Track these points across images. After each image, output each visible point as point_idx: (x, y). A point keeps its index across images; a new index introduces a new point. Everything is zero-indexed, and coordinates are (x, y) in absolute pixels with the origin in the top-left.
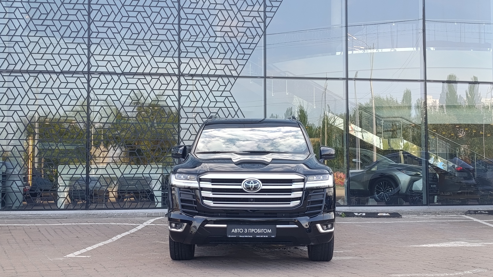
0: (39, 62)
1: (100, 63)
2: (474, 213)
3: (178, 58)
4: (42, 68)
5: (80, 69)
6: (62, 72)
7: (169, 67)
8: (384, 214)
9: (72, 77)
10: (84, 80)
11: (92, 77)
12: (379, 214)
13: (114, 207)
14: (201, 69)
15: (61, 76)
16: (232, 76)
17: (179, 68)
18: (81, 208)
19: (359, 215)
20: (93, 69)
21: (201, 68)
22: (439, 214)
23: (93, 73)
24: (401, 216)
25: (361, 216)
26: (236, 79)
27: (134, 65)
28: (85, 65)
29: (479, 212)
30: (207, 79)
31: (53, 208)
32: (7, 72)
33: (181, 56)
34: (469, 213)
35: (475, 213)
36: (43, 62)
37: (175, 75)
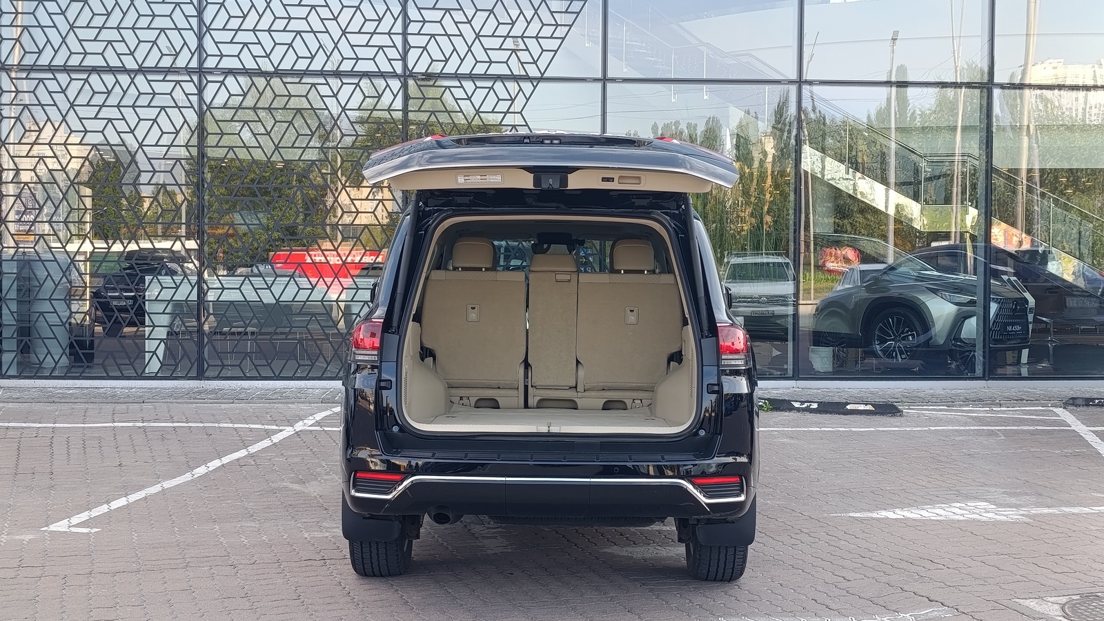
0: (89, 47)
1: (226, 49)
2: (1084, 403)
3: (401, 36)
4: (97, 61)
5: (181, 62)
6: (142, 70)
7: (381, 58)
8: (862, 407)
9: (164, 80)
10: (190, 88)
11: (208, 82)
12: (848, 407)
13: (259, 374)
14: (455, 61)
15: (140, 79)
16: (527, 78)
17: (404, 58)
18: (187, 374)
19: (804, 406)
20: (210, 63)
21: (455, 58)
22: (1001, 406)
23: (211, 71)
24: (899, 411)
25: (808, 410)
26: (535, 84)
27: (303, 52)
28: (193, 54)
29: (1097, 401)
30: (469, 85)
31: (126, 373)
32: (22, 70)
33: (410, 30)
34: (1072, 403)
35: (1088, 405)
36: (99, 47)
37: (394, 75)
